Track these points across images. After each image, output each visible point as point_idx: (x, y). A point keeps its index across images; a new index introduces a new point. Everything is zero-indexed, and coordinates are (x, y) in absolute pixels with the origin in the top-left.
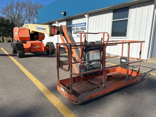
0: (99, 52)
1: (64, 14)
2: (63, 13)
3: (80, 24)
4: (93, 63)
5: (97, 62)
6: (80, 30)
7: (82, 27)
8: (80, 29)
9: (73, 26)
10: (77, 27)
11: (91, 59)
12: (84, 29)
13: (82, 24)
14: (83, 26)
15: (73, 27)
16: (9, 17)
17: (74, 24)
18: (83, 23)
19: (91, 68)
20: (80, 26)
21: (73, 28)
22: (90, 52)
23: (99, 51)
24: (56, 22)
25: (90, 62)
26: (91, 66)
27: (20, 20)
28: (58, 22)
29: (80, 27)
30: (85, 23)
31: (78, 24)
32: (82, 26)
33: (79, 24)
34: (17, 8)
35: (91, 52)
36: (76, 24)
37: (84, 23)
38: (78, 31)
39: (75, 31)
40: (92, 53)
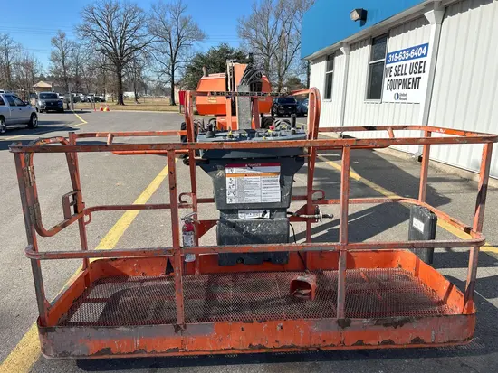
0: (276, 173)
1: (358, 16)
2: (356, 15)
3: (410, 49)
4: (242, 216)
5: (267, 215)
6: (408, 76)
7: (415, 61)
8: (407, 71)
9: (388, 59)
10: (398, 64)
11: (232, 199)
12: (421, 70)
13: (415, 48)
14: (418, 57)
15: (388, 63)
16: (257, 45)
17: (392, 54)
18: (419, 47)
19: (234, 233)
20: (410, 58)
21: (388, 66)
22: (228, 171)
23: (278, 169)
24: (342, 49)
25: (233, 210)
26: (233, 225)
27: (284, 50)
28: (348, 49)
29: (408, 62)
30: (427, 45)
31: (402, 51)
32: (414, 57)
33: (406, 50)
34: (278, 16)
35: (235, 170)
36: (398, 52)
37: (422, 46)
38: (402, 77)
39: (393, 78)
40: (236, 175)
